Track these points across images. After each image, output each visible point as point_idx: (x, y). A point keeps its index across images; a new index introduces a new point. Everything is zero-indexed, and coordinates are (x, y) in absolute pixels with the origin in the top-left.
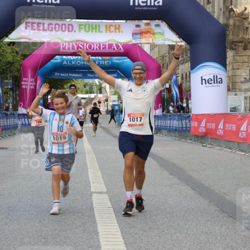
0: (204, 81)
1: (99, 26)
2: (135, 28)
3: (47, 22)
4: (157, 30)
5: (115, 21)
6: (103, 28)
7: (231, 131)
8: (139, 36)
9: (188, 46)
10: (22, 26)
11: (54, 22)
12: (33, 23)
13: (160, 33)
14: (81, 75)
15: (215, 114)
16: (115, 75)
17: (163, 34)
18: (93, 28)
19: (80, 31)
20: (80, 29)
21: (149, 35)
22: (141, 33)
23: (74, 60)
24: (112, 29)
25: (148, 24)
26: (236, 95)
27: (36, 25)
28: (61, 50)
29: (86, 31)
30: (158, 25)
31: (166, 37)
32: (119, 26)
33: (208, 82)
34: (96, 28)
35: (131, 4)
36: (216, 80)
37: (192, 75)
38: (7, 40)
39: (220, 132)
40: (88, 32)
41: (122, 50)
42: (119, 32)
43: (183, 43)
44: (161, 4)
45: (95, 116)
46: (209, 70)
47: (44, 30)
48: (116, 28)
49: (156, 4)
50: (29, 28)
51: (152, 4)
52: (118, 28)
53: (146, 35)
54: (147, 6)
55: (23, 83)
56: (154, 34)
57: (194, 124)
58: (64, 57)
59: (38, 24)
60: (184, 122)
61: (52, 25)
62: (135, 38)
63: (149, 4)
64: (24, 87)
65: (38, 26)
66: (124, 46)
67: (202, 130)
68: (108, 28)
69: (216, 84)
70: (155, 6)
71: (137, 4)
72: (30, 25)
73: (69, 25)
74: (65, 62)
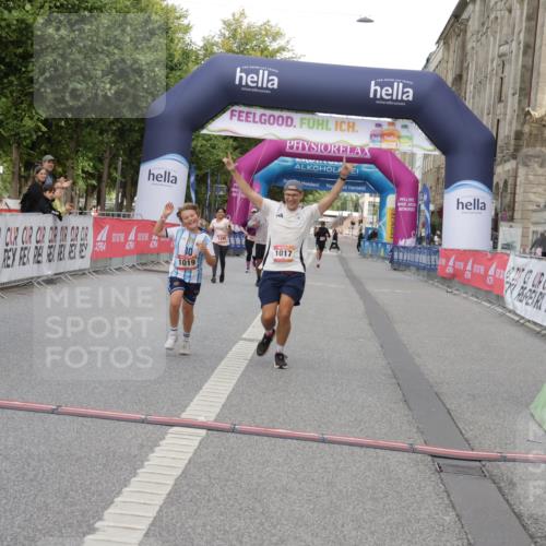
0: (460, 206)
1: (327, 121)
2: (374, 128)
3: (259, 111)
4: (404, 132)
5: (350, 117)
6: (332, 125)
7: (479, 275)
8: (379, 139)
9: (443, 157)
10: (227, 115)
11: (268, 112)
12: (240, 112)
13: (407, 137)
14: (317, 185)
15: (465, 251)
16: (363, 188)
17: (410, 138)
18: (319, 124)
19: (301, 127)
20: (302, 124)
21: (391, 138)
22: (382, 135)
23: (309, 164)
24: (344, 127)
25: (392, 124)
26: (511, 227)
27: (244, 115)
28: (288, 149)
29: (310, 127)
30: (405, 126)
31: (415, 143)
32: (354, 124)
33: (466, 206)
34: (322, 124)
35: (372, 95)
36: (478, 205)
37: (446, 196)
38: (204, 132)
39: (468, 275)
40: (312, 128)
41: (368, 156)
42: (353, 130)
43: (437, 153)
44: (410, 98)
45: (322, 239)
46: (469, 190)
47: (254, 122)
48: (349, 126)
49: (404, 98)
50: (235, 118)
51: (399, 98)
52: (352, 126)
53: (389, 138)
54: (392, 100)
55: (233, 189)
56: (399, 137)
57: (442, 261)
58: (297, 160)
59: (247, 113)
60: (433, 257)
61: (265, 115)
62: (373, 141)
63: (394, 98)
64: (234, 194)
65: (247, 117)
66: (371, 150)
67: (450, 270)
68: (338, 124)
69: (476, 211)
70: (402, 101)
71: (378, 96)
72: (237, 114)
73: (288, 118)
74: (297, 167)
